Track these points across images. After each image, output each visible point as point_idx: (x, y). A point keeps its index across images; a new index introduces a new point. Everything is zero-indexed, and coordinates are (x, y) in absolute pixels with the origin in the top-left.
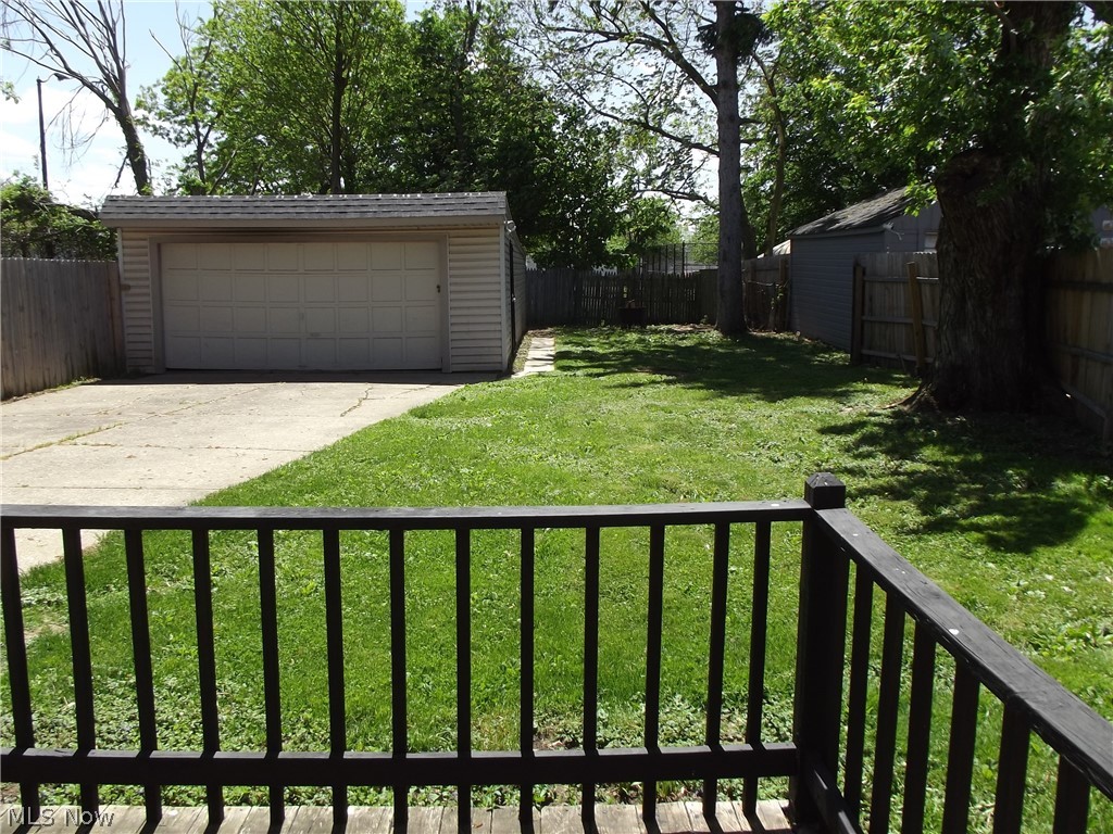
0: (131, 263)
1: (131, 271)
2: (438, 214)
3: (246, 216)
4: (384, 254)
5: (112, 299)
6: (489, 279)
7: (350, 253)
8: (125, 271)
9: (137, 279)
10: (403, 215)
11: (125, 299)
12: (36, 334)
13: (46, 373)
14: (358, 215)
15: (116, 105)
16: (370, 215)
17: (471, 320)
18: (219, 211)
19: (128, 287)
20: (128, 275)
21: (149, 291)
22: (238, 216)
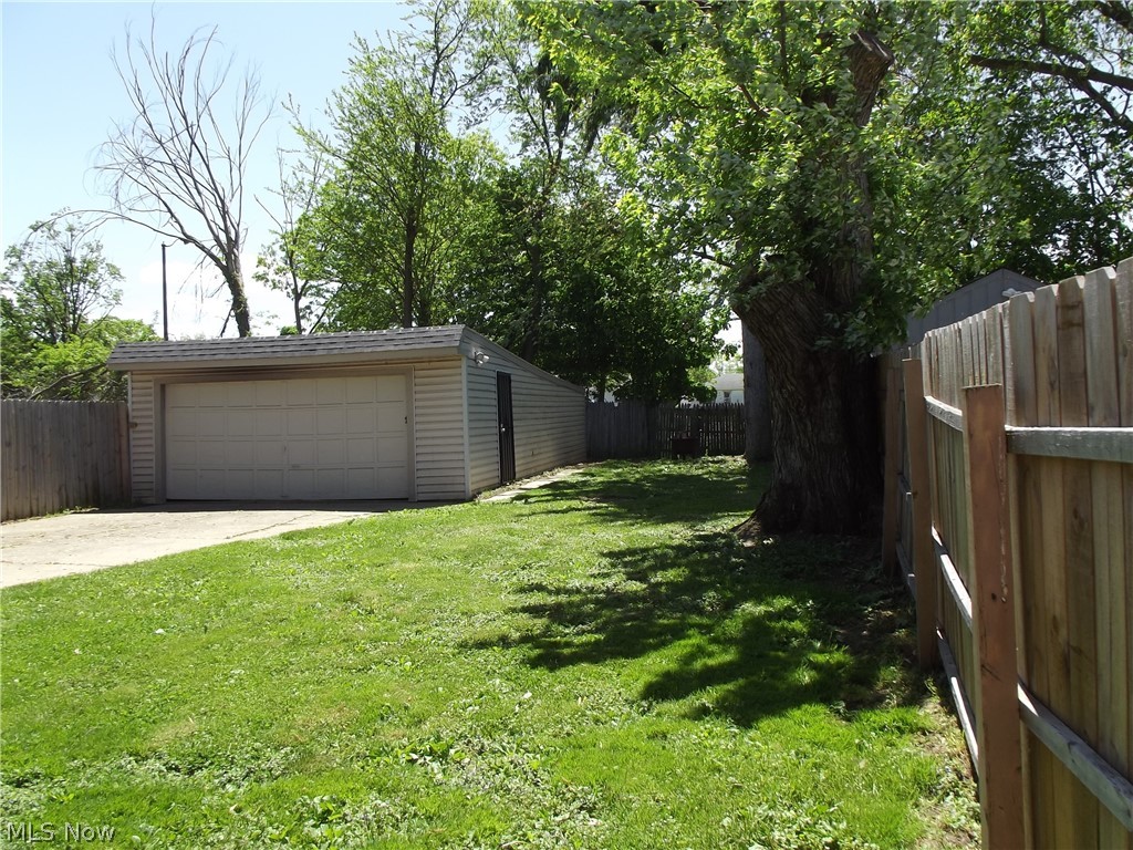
0: (140, 402)
1: (138, 410)
2: (397, 348)
3: (229, 357)
4: (358, 387)
5: (120, 436)
6: (450, 410)
7: (328, 388)
8: (133, 410)
9: (142, 417)
10: (366, 350)
11: (132, 435)
12: (24, 468)
13: (34, 502)
14: (325, 352)
15: (224, 263)
16: (336, 352)
17: (435, 449)
18: (207, 352)
19: (136, 425)
20: (135, 414)
21: (152, 428)
22: (222, 357)
